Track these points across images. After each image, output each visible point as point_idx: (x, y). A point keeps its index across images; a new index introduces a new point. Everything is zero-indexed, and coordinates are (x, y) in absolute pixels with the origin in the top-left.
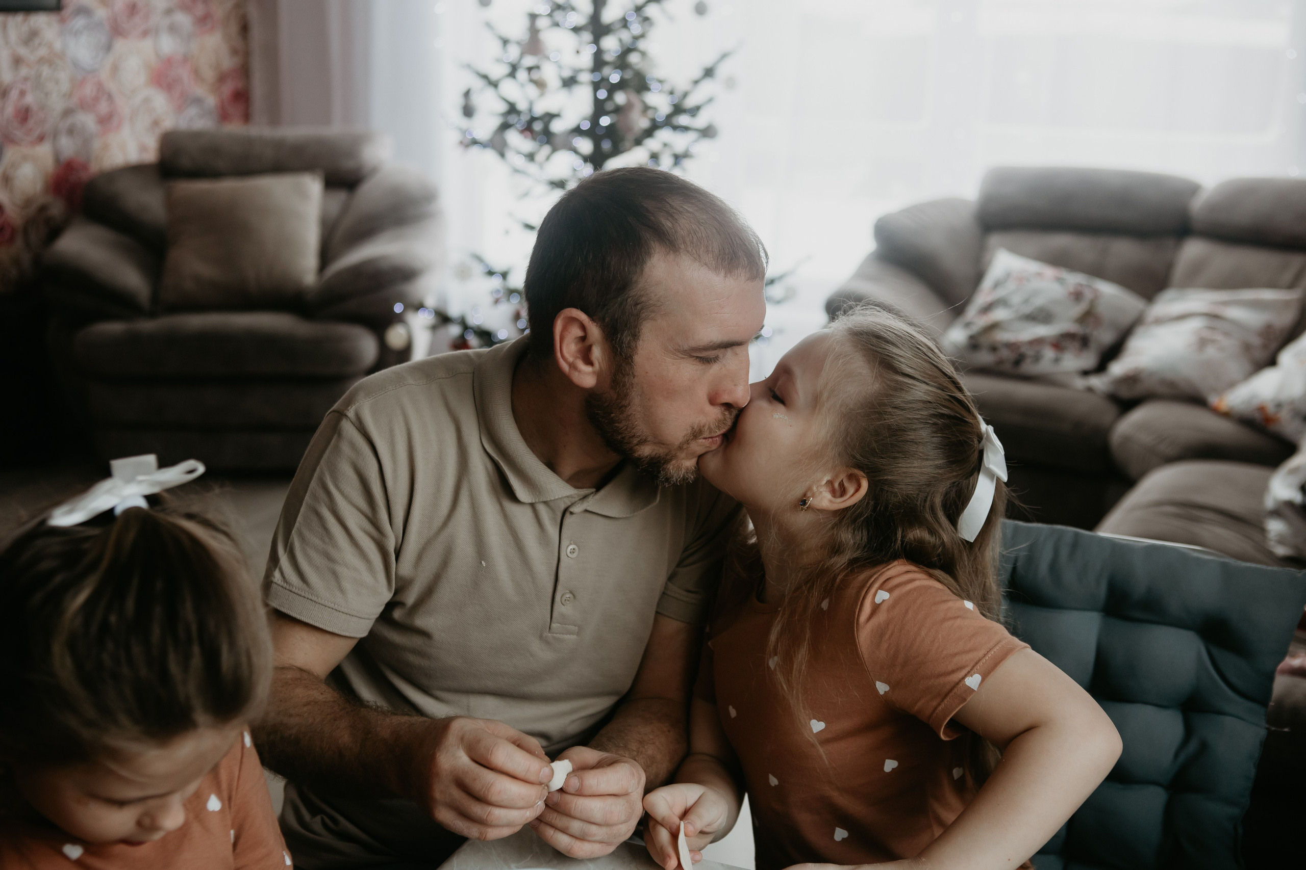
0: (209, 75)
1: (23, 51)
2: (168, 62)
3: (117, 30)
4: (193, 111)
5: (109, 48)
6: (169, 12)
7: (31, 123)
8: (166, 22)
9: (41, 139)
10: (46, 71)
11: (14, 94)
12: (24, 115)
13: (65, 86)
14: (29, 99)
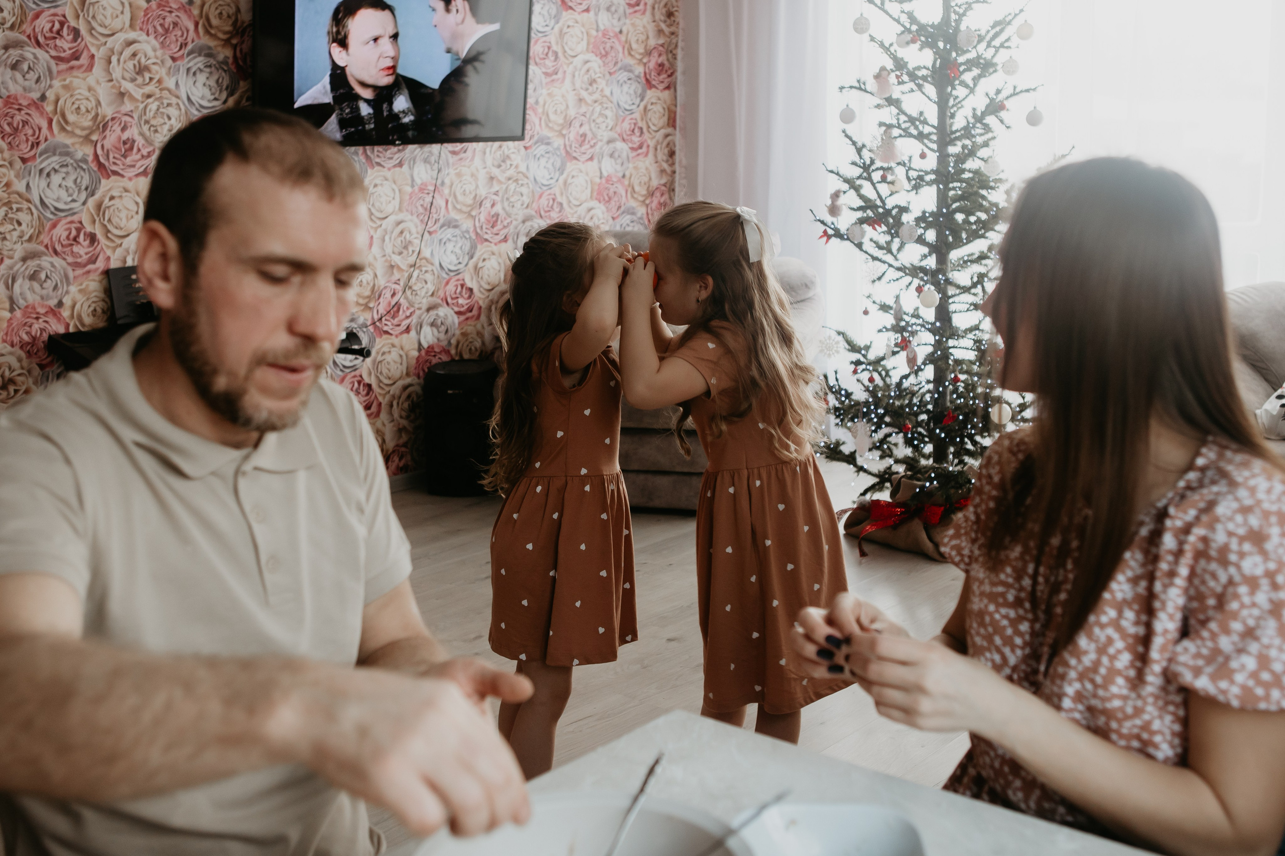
0: (642, 191)
1: (496, 172)
2: (608, 179)
3: (570, 156)
4: (627, 219)
5: (562, 170)
6: (609, 142)
7: (499, 226)
8: (607, 149)
9: (505, 240)
10: (512, 186)
11: (488, 204)
12: (494, 220)
13: (526, 199)
14: (498, 208)
